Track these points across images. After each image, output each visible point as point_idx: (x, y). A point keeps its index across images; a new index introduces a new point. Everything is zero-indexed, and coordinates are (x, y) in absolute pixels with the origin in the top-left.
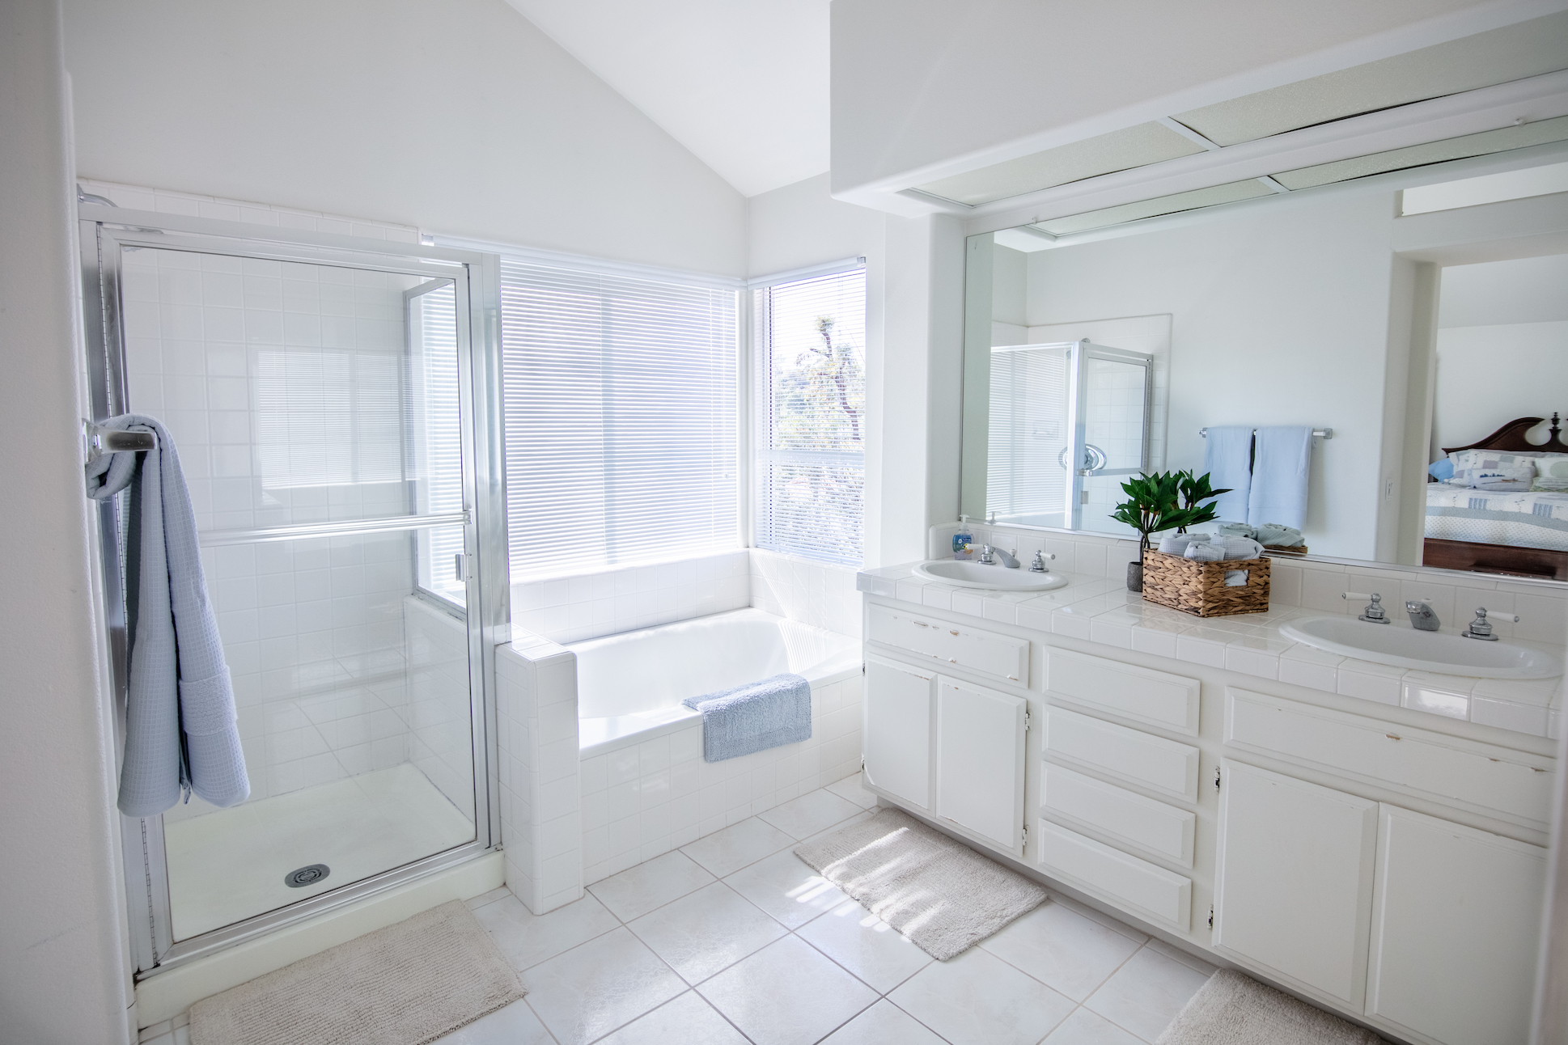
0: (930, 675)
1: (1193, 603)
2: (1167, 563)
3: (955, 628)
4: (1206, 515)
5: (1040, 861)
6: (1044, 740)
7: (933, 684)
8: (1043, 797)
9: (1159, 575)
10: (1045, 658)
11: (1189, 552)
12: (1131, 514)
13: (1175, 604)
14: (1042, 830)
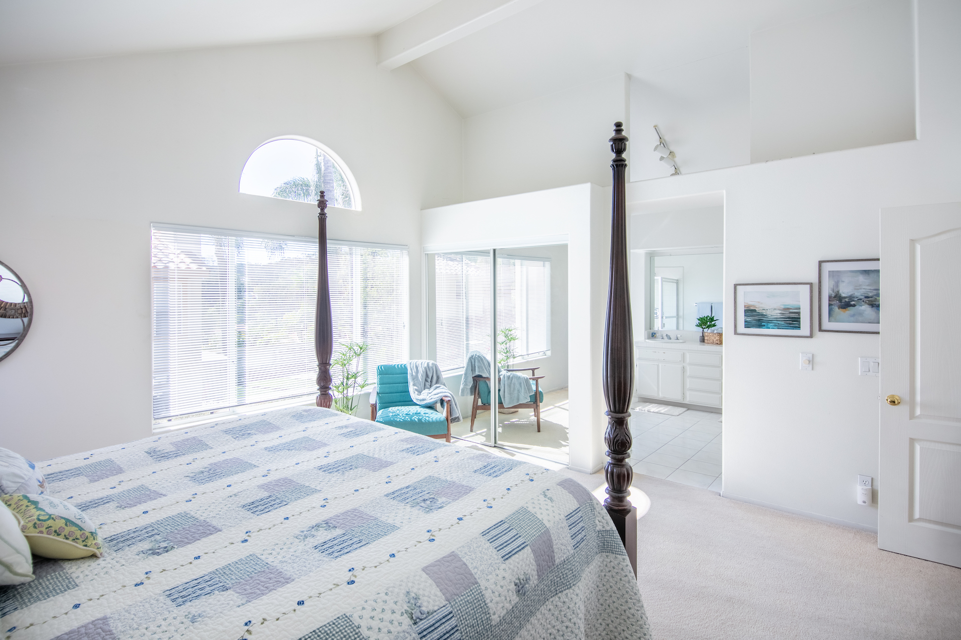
0: (657, 364)
1: (717, 342)
2: (711, 334)
3: (664, 352)
4: (714, 325)
5: (687, 401)
6: (688, 373)
7: (658, 366)
8: (688, 386)
9: (708, 337)
10: (688, 356)
11: (715, 332)
12: (699, 325)
13: (713, 343)
14: (688, 394)
